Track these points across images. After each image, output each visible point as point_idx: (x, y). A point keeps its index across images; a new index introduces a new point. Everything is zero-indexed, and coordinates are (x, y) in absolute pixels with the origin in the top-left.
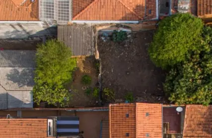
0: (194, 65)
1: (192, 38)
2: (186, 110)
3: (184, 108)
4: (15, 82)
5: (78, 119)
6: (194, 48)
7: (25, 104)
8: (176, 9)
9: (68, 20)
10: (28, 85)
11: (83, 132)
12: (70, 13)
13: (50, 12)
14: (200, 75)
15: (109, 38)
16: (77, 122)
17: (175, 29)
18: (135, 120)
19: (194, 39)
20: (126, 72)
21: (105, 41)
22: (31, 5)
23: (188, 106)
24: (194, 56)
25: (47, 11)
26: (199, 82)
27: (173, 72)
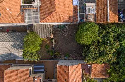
0: (95, 47)
1: (94, 36)
2: (92, 66)
3: (91, 65)
4: (15, 48)
5: (44, 65)
6: (95, 40)
7: (19, 57)
8: (87, 19)
9: (38, 23)
10: (21, 49)
11: (46, 69)
12: (39, 20)
13: (30, 20)
14: (98, 52)
15: (57, 27)
16: (43, 66)
17: (86, 31)
18: (69, 74)
19: (95, 36)
20: (66, 43)
21: (55, 28)
22: (21, 16)
23: (93, 64)
24: (95, 43)
25: (28, 20)
26: (97, 55)
27: (86, 48)
